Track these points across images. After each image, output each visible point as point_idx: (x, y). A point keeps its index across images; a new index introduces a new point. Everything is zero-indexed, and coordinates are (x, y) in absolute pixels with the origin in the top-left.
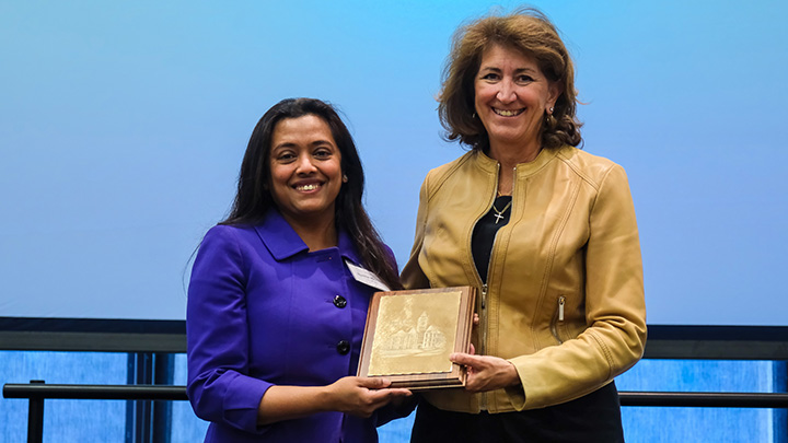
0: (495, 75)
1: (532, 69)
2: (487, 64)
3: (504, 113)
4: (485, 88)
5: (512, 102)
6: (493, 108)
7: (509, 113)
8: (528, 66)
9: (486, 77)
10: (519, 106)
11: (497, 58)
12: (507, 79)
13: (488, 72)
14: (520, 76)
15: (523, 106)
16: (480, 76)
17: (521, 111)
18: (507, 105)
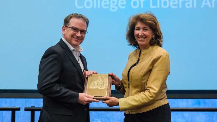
0: (139, 29)
1: (147, 28)
2: (137, 26)
3: (141, 38)
4: (136, 32)
5: (143, 36)
6: (139, 37)
7: (142, 38)
8: (146, 27)
9: (136, 29)
10: (144, 37)
11: (139, 25)
12: (141, 30)
13: (137, 28)
14: (144, 29)
15: (146, 37)
16: (135, 29)
17: (145, 38)
18: (142, 36)
